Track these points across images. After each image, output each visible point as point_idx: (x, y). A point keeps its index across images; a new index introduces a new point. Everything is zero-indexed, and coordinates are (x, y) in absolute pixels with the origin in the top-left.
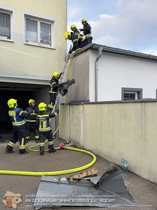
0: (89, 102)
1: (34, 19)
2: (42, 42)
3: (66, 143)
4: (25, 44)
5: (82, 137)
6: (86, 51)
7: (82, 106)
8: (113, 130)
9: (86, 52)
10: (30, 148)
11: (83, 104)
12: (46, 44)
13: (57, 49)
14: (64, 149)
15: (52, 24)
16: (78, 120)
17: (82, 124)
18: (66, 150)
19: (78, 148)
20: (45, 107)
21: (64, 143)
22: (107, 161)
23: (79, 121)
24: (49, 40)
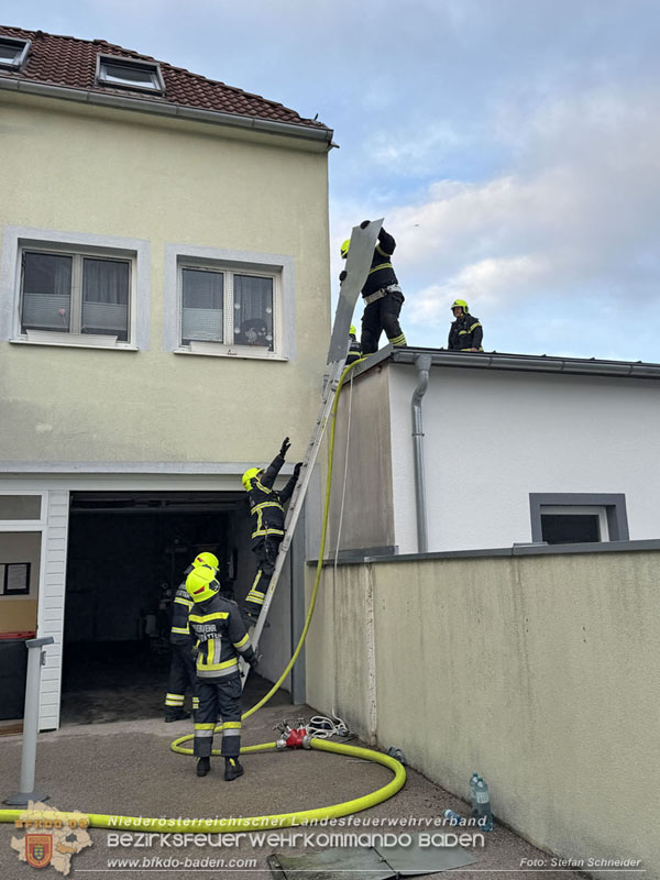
0: (396, 554)
1: (210, 268)
2: (240, 340)
3: (319, 726)
4: (176, 354)
5: (371, 696)
6: (378, 369)
7: (367, 571)
8: (452, 663)
9: (380, 372)
10: (175, 743)
11: (371, 563)
12: (253, 348)
13: (293, 362)
14: (300, 747)
15: (278, 275)
16: (358, 629)
17: (371, 644)
18: (312, 752)
19: (358, 745)
20: (212, 585)
21: (311, 725)
22: (441, 787)
23: (361, 632)
24: (266, 331)
